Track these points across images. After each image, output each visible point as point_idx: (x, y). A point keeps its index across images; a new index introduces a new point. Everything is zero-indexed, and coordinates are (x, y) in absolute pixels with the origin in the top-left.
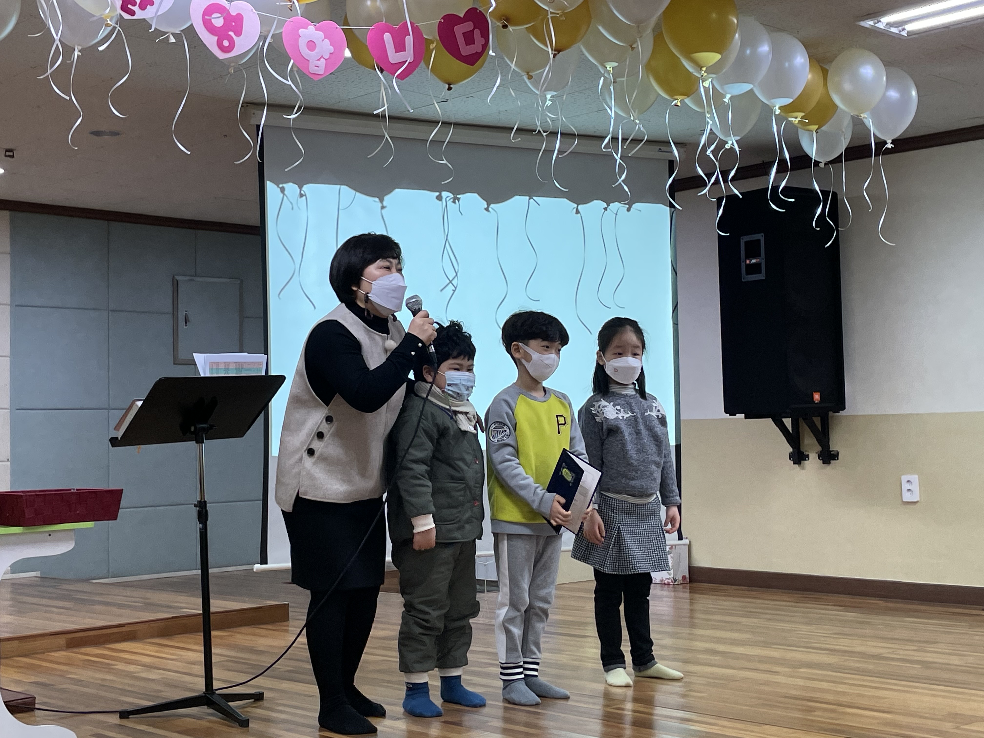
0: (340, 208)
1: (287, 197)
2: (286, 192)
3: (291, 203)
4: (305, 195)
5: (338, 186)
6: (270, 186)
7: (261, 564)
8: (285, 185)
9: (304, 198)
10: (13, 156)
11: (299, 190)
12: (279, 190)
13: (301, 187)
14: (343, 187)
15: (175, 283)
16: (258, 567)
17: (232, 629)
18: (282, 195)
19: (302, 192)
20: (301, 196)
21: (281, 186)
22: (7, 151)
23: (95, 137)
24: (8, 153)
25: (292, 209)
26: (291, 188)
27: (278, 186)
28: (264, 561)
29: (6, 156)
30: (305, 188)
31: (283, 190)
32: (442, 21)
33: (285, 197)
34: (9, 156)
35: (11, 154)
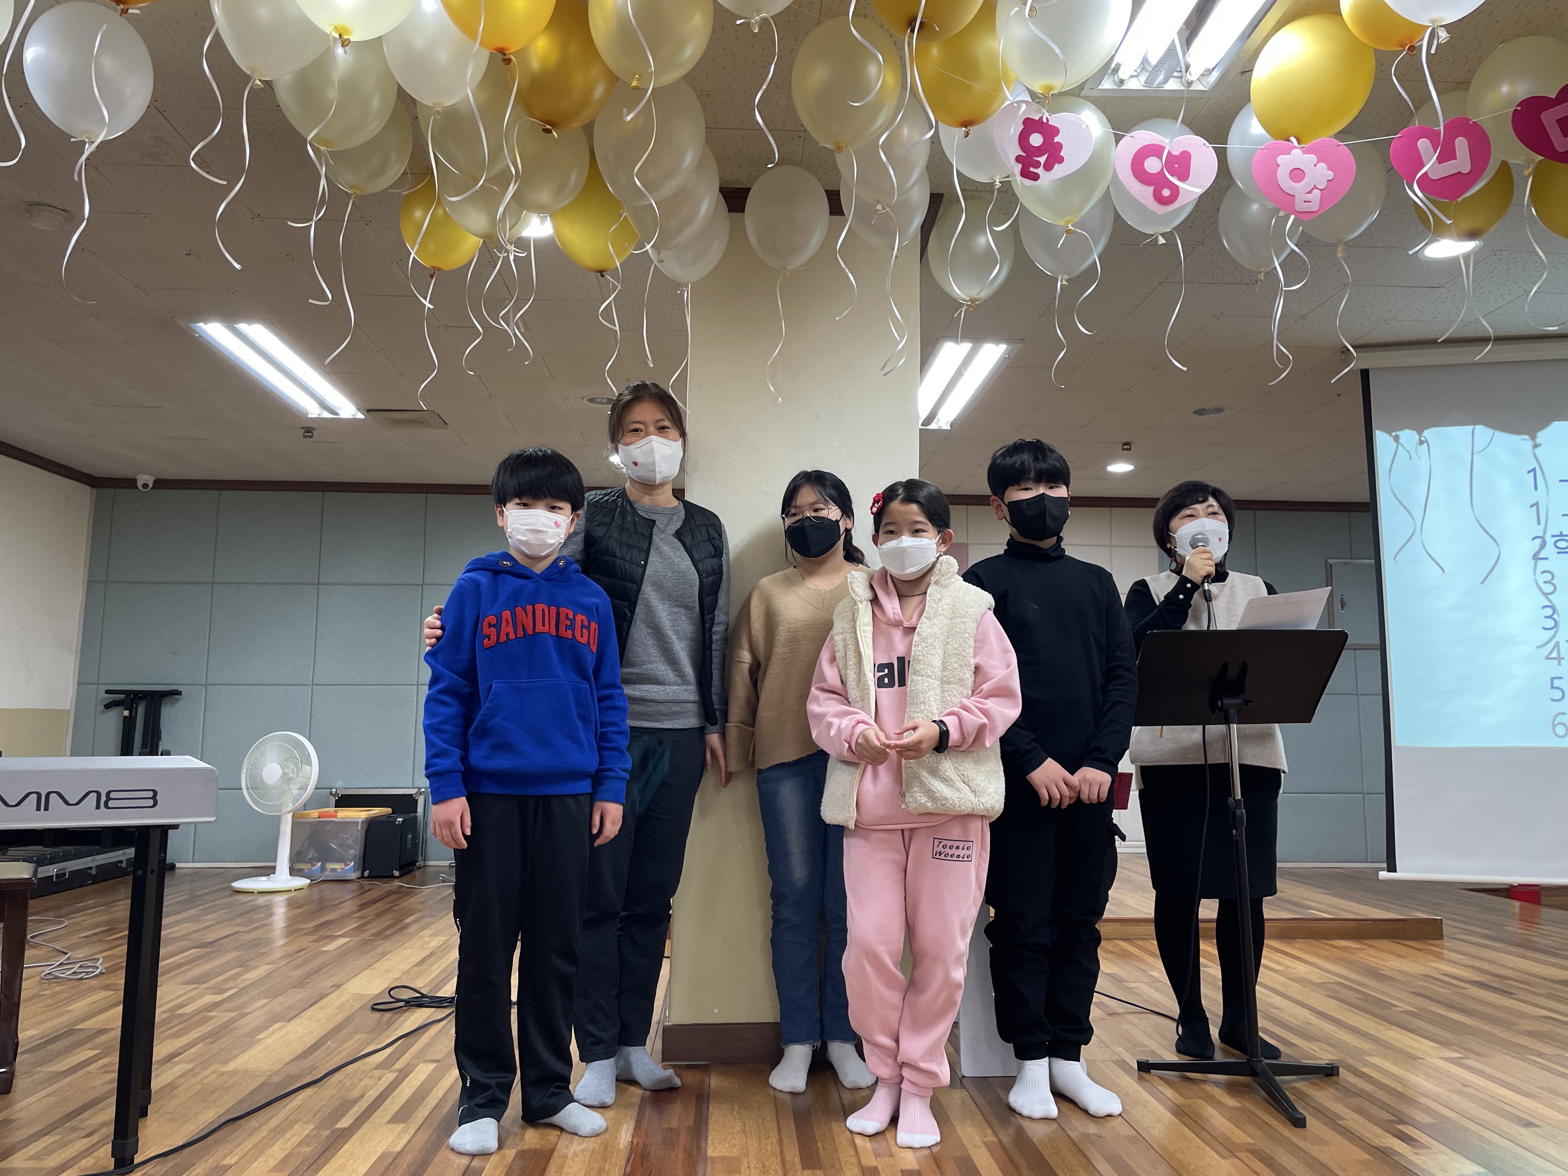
0: (1475, 451)
1: (1402, 445)
2: (1400, 441)
3: (1409, 452)
4: (1427, 441)
5: (1471, 427)
6: (1380, 438)
7: (1388, 871)
8: (1399, 433)
9: (1426, 444)
10: (1130, 449)
11: (1417, 437)
12: (1391, 439)
13: (1420, 433)
14: (1479, 428)
15: (1328, 567)
16: (1384, 875)
17: (1366, 941)
18: (1395, 445)
19: (1423, 439)
20: (1421, 442)
21: (1394, 434)
22: (1124, 444)
23: (1196, 416)
24: (1125, 447)
25: (1410, 458)
26: (1408, 436)
27: (1391, 435)
28: (1392, 868)
29: (1123, 449)
30: (1427, 433)
31: (1397, 439)
32: (1519, 108)
33: (1400, 446)
34: (1126, 449)
35: (1129, 447)
